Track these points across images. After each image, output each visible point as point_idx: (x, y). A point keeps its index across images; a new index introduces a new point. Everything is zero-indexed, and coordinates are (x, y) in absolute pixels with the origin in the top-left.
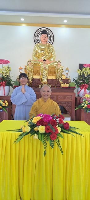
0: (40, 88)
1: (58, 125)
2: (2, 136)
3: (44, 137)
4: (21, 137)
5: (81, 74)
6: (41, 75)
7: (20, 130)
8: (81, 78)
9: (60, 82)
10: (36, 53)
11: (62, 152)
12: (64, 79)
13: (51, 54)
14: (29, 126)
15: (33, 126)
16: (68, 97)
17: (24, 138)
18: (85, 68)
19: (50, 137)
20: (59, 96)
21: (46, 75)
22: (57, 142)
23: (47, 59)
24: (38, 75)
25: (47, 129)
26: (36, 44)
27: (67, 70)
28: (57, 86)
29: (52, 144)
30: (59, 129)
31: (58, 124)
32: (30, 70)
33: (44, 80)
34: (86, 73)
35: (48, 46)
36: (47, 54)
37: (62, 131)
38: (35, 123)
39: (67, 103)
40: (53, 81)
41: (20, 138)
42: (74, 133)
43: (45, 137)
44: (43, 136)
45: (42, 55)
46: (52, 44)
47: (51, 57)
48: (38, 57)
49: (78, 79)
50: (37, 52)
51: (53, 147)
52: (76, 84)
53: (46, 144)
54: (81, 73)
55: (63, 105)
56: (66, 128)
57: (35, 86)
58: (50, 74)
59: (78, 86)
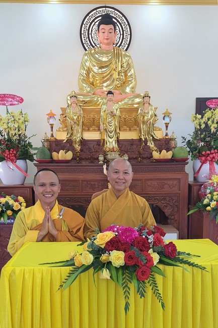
0: (101, 162)
1: (151, 249)
2: (32, 277)
3: (123, 274)
4: (73, 276)
5: (200, 125)
6: (102, 130)
7: (70, 263)
8: (202, 136)
9: (149, 147)
10: (88, 74)
11: (163, 306)
12: (160, 140)
13: (126, 75)
14: (91, 252)
15: (97, 252)
16: (170, 182)
17: (80, 278)
18: (210, 109)
19: (137, 275)
20: (149, 183)
21: (116, 131)
22: (150, 285)
23: (116, 87)
24: (94, 130)
25: (128, 258)
26: (86, 50)
27: (166, 115)
28: (143, 158)
29: (141, 289)
30: (156, 257)
31: (151, 246)
32: (75, 118)
33: (111, 143)
34: (213, 122)
35: (118, 56)
36: (116, 76)
37: (161, 262)
38: (103, 247)
39: (168, 199)
40: (132, 145)
41: (71, 279)
42: (187, 265)
43: (124, 276)
44: (120, 272)
45: (103, 78)
46: (126, 50)
47: (124, 84)
48: (92, 84)
49: (195, 138)
50: (89, 71)
51: (142, 295)
52: (188, 149)
53: (129, 289)
54: (200, 123)
55: (159, 204)
56: (170, 255)
57: (89, 159)
58: (125, 127)
59: (195, 157)
